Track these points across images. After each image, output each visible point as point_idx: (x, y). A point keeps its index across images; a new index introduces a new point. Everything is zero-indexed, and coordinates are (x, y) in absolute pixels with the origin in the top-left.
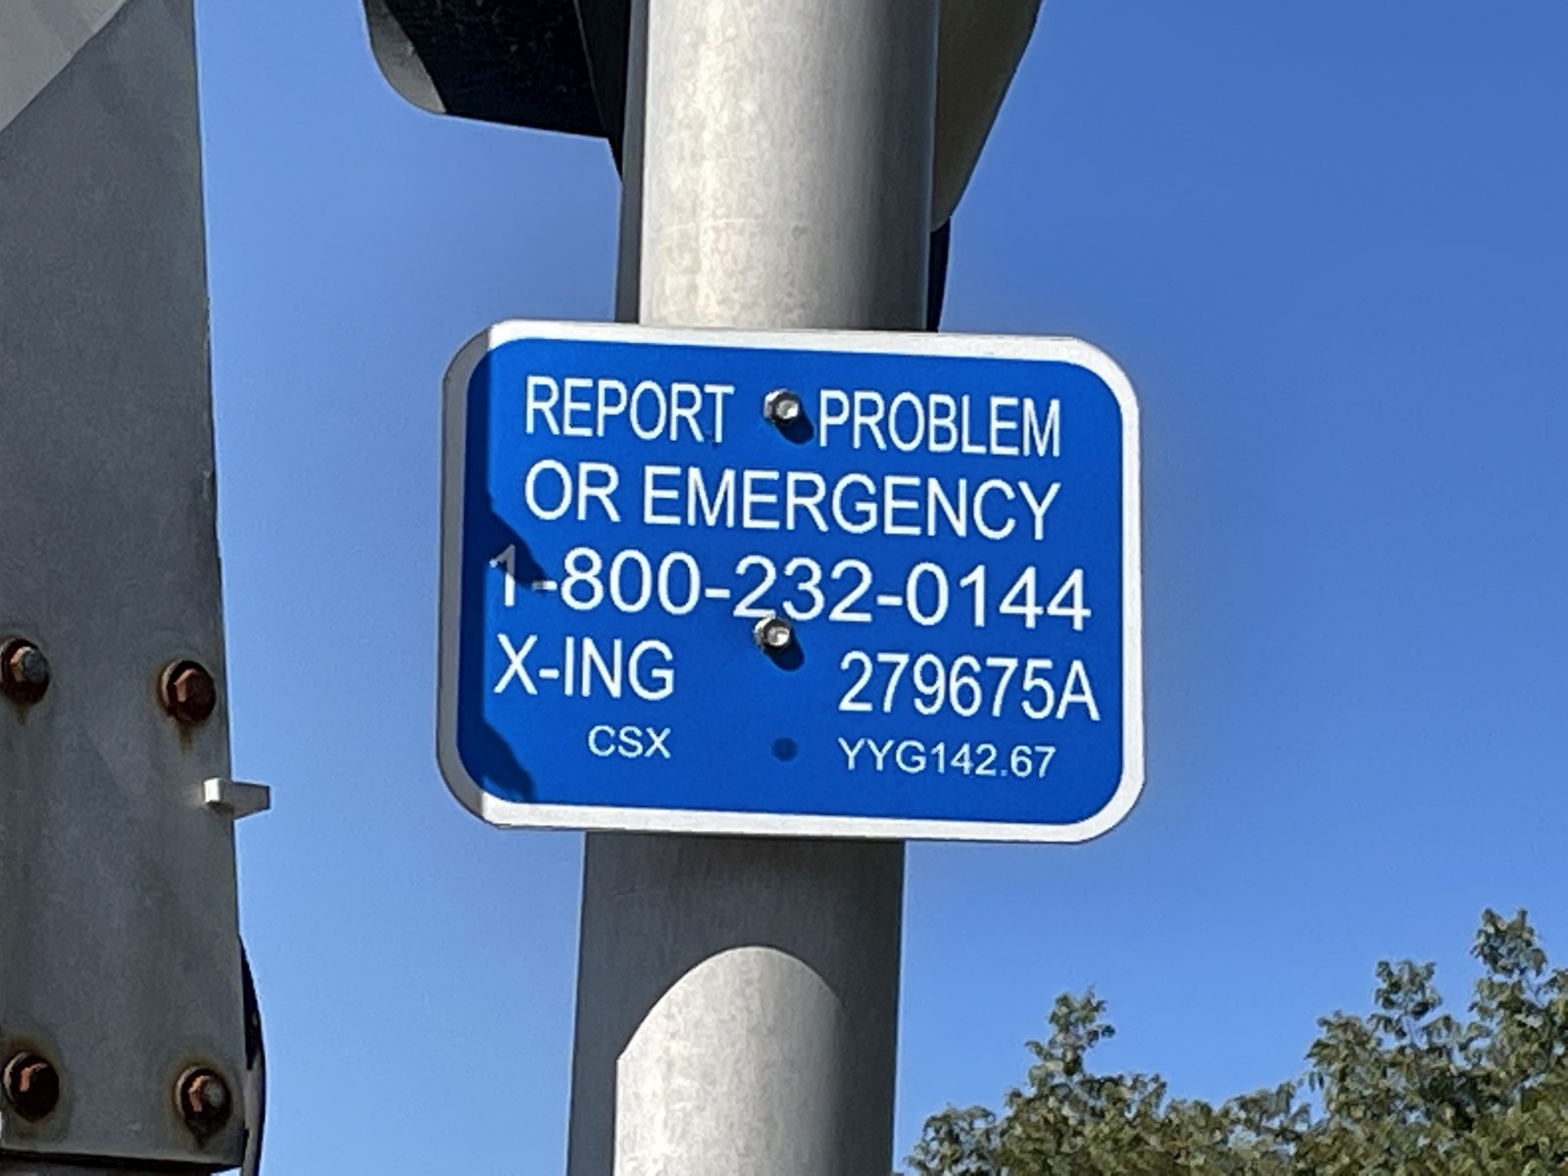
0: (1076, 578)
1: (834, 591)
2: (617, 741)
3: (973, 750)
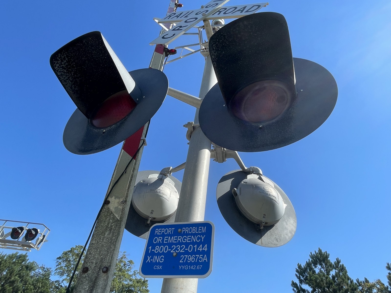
0: (206, 245)
1: (181, 249)
2: (157, 267)
3: (193, 266)
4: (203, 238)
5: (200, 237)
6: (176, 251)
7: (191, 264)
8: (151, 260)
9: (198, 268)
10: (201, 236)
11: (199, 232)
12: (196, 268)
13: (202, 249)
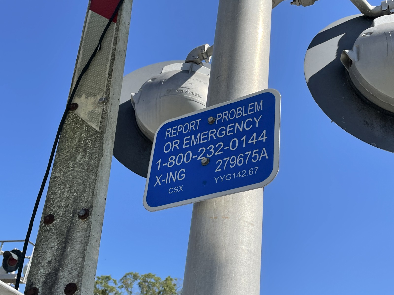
4: (257, 122)
5: (252, 120)
6: (207, 155)
7: (237, 169)
8: (163, 181)
9: (251, 173)
10: (254, 118)
11: (249, 113)
12: (247, 173)
13: (256, 140)
